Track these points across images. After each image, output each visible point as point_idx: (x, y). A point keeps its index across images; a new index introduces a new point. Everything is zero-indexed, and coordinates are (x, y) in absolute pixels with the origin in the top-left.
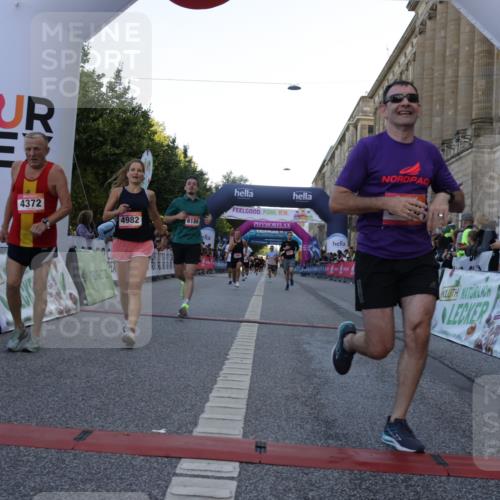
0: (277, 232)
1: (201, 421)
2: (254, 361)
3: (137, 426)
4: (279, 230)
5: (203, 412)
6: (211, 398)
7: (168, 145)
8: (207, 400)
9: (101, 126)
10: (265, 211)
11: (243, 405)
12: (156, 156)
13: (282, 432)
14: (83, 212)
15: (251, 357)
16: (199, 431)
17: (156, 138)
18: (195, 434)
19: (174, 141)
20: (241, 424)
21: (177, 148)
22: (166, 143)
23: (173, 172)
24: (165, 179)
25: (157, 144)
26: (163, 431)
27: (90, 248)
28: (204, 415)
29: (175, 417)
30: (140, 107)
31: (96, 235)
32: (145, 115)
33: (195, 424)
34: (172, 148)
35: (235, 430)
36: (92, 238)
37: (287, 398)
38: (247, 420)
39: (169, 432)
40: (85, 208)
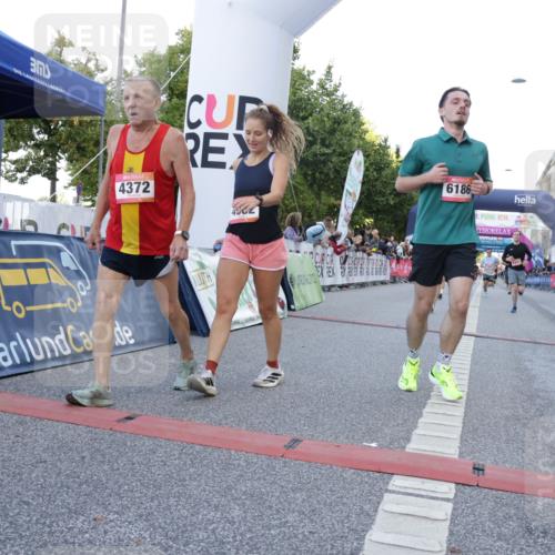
0: (495, 238)
1: (414, 437)
2: (471, 377)
3: (347, 438)
4: (498, 236)
5: (416, 427)
6: (424, 414)
7: (380, 145)
8: (420, 415)
9: (311, 125)
10: (482, 216)
11: (459, 423)
12: (367, 156)
13: (501, 456)
14: (291, 214)
15: (467, 372)
16: (412, 447)
17: (368, 137)
18: (407, 450)
19: (386, 140)
20: (457, 444)
21: (389, 147)
22: (377, 142)
23: (384, 173)
24: (377, 180)
25: (367, 143)
26: (374, 445)
27: (298, 252)
28: (417, 431)
29: (386, 431)
30: (351, 104)
31: (305, 239)
32: (356, 114)
33: (408, 440)
34: (384, 148)
35: (451, 450)
36: (300, 241)
37: (507, 418)
38: (463, 440)
39: (380, 447)
40: (294, 209)
